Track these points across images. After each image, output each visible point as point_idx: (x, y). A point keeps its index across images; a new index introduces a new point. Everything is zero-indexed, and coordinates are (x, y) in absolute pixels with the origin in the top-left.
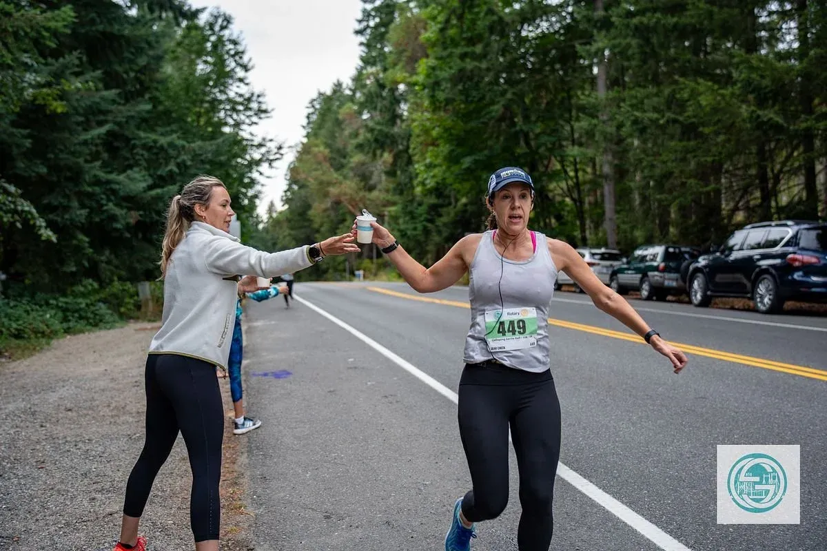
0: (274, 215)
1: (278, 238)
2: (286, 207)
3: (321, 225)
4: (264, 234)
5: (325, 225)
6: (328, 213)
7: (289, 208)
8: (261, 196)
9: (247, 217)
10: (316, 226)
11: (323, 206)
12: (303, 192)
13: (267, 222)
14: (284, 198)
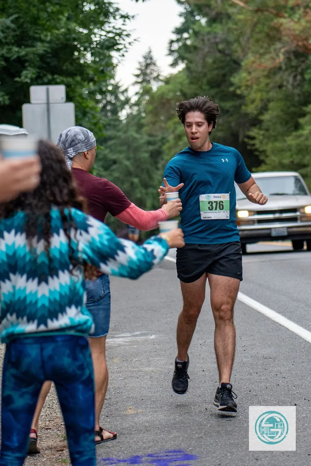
0: (155, 86)
1: (164, 140)
2: (181, 66)
3: (264, 109)
4: (132, 132)
5: (271, 105)
6: (277, 78)
7: (188, 68)
8: (123, 42)
9: (92, 93)
10: (251, 109)
11: (267, 63)
12: (218, 28)
13: (137, 104)
14: (175, 46)
